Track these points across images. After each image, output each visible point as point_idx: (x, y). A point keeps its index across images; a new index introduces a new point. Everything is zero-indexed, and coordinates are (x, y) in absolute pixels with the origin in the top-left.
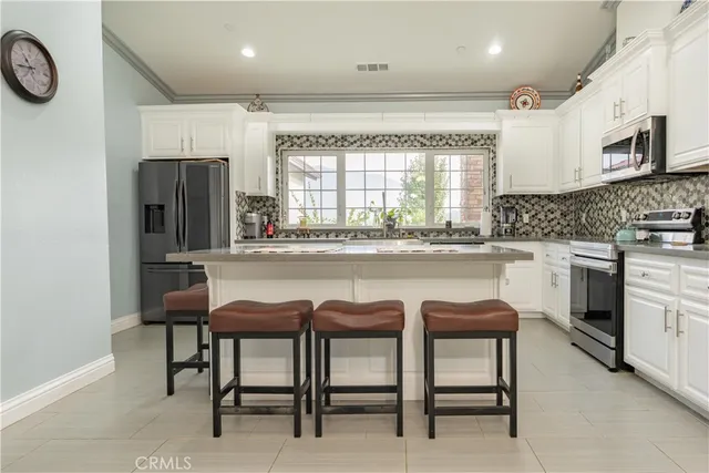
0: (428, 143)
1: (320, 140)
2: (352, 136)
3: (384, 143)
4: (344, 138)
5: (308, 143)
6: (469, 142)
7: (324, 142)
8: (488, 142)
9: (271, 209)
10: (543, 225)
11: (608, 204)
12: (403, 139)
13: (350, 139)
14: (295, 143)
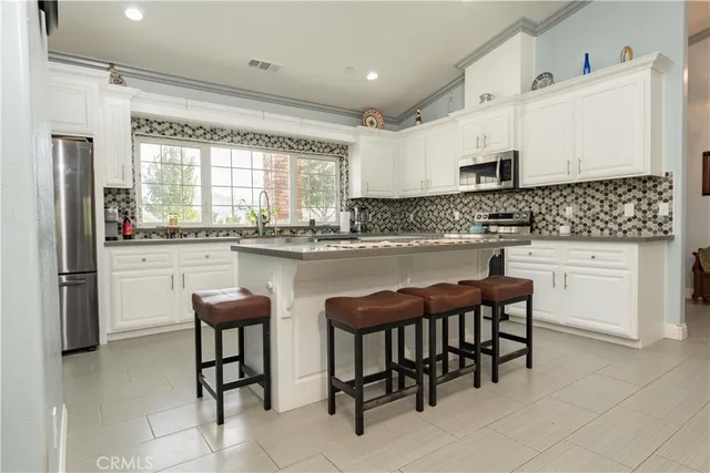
0: (295, 146)
1: (186, 129)
2: (222, 130)
3: (255, 141)
4: (213, 131)
5: (172, 131)
6: (328, 149)
7: (190, 132)
8: (343, 151)
10: (380, 223)
11: (439, 207)
12: (273, 140)
13: (220, 133)
14: (155, 129)
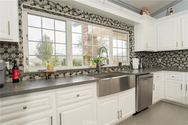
0: (113, 24)
1: (58, 7)
2: (79, 10)
3: (95, 19)
5: (49, 7)
7: (61, 9)
8: (132, 28)
9: (13, 55)
13: (78, 12)
14: (38, 3)
